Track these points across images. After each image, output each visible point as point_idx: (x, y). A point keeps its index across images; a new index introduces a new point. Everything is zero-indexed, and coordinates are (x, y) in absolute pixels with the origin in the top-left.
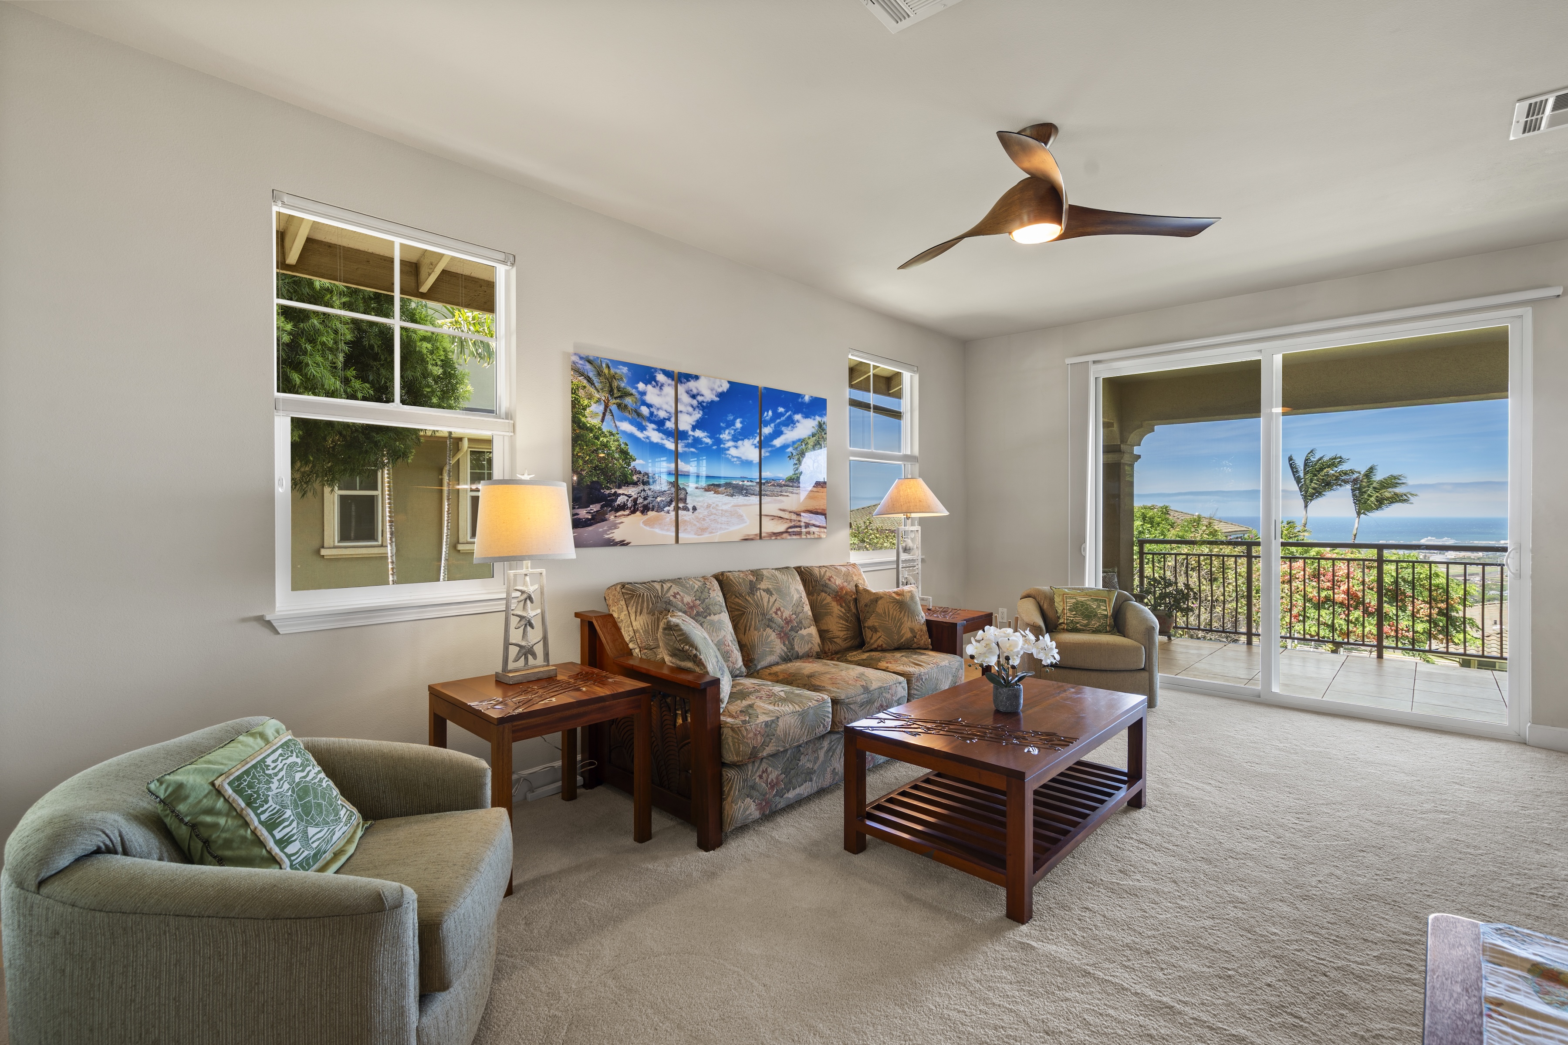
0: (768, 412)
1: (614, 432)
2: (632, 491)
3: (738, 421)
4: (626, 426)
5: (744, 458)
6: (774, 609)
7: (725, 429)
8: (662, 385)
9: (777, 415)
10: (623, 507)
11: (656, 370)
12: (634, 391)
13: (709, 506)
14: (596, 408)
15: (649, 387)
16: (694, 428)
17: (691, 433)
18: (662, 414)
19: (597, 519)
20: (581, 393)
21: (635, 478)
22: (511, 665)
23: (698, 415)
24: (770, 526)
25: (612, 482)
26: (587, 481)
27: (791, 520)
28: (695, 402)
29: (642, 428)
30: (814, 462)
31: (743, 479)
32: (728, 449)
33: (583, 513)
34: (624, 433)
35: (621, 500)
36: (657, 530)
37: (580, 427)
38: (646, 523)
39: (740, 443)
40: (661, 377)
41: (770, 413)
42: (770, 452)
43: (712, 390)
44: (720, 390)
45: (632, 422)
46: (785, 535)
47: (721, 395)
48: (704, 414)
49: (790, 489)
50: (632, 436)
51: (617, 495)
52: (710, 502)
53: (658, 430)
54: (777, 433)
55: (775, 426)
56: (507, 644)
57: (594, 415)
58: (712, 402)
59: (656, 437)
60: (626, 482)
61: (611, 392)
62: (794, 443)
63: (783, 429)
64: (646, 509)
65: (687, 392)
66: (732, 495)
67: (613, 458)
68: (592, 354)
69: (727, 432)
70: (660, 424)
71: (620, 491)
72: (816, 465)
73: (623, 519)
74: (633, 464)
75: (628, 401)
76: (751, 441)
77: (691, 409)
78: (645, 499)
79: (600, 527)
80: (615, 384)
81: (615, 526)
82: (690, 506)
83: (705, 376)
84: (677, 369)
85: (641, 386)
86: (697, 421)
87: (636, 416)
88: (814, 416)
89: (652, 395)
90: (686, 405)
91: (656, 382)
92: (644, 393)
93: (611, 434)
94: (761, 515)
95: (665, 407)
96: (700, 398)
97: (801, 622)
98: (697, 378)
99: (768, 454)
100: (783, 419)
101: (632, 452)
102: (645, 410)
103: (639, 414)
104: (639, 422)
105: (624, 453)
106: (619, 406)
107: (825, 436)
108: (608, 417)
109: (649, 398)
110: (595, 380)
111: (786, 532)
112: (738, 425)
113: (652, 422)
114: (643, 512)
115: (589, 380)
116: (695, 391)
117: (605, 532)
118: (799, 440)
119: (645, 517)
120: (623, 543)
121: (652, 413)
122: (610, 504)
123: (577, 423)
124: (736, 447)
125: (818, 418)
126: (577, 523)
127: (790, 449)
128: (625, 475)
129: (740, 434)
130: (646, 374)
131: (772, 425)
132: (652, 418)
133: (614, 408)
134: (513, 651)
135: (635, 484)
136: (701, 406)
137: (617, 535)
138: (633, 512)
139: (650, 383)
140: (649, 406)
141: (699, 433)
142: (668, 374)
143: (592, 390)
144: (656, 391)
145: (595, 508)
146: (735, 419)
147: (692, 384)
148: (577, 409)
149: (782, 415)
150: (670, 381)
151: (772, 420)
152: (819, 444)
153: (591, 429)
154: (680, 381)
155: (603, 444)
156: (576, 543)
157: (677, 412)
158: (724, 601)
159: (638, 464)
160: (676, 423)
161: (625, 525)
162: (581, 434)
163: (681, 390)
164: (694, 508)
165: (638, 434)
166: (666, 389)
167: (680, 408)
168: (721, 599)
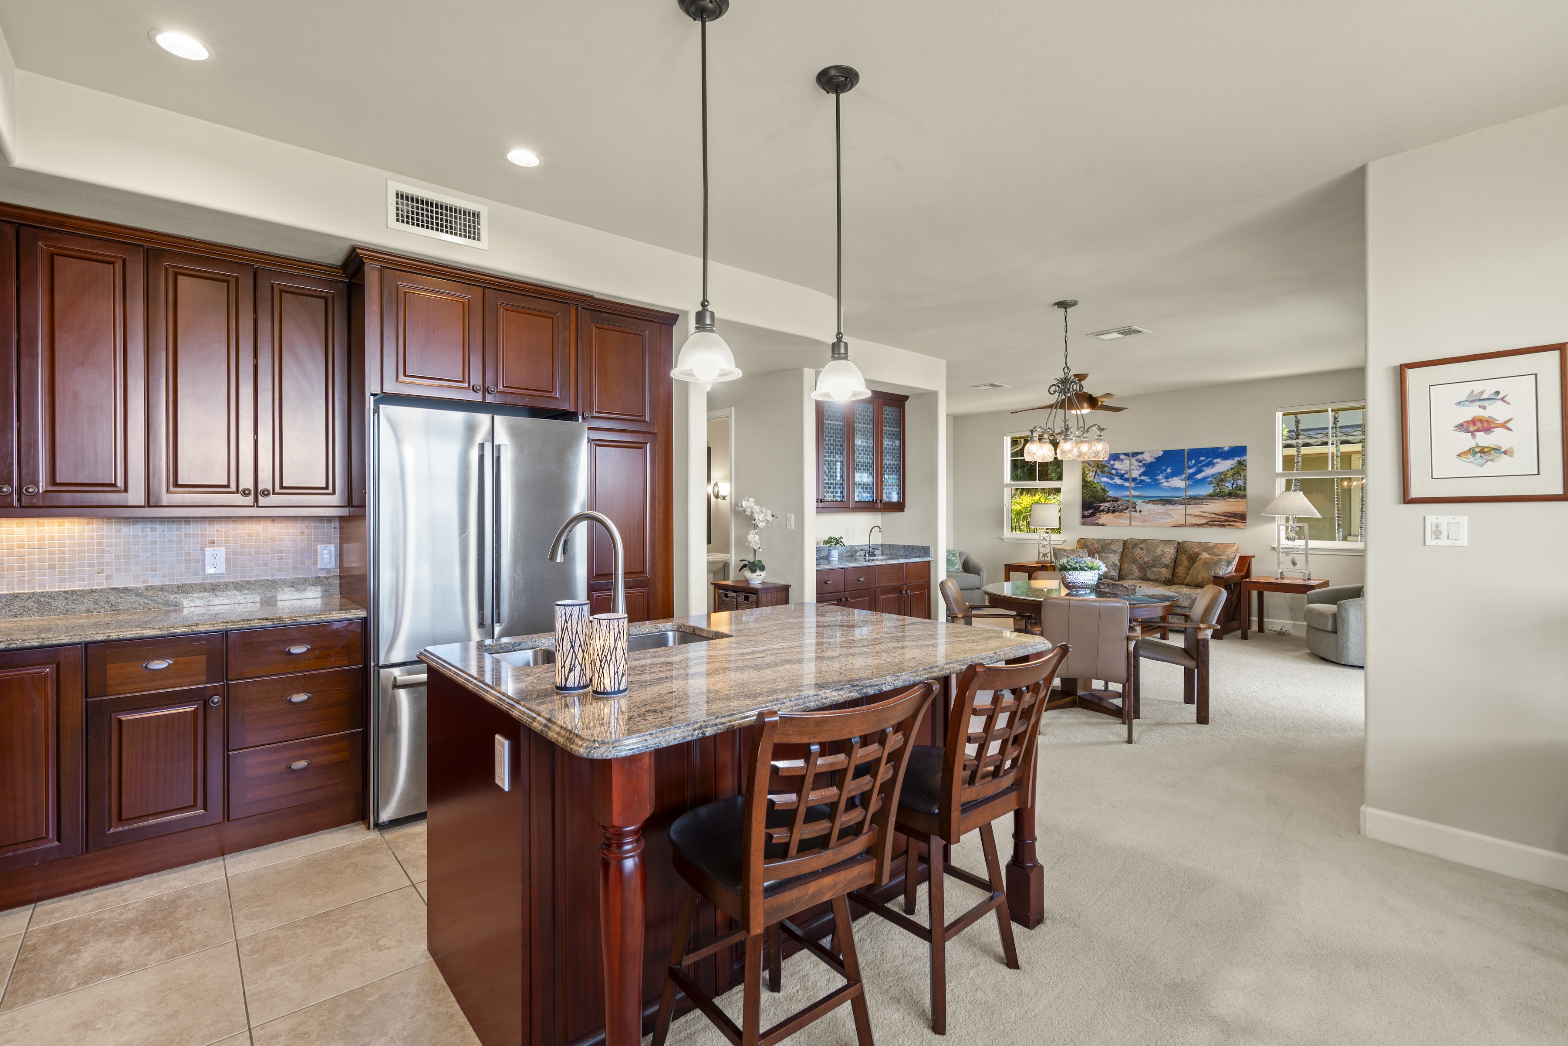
0: (1191, 461)
1: (1099, 482)
2: (1107, 505)
3: (1169, 469)
4: (1105, 479)
5: (1173, 486)
6: (1140, 556)
7: (1159, 474)
8: (1123, 460)
9: (1198, 462)
10: (1103, 511)
11: (1120, 454)
12: (1108, 465)
13: (1149, 510)
14: (1092, 474)
15: (1116, 462)
16: (1140, 476)
17: (1138, 478)
18: (1122, 472)
19: (1093, 515)
20: (1086, 469)
21: (1109, 499)
22: (1040, 558)
23: (1143, 470)
24: (1191, 520)
25: (1098, 501)
26: (1088, 501)
27: (1211, 518)
28: (1141, 464)
29: (1112, 479)
30: (1233, 484)
31: (1172, 497)
32: (1162, 483)
33: (1086, 513)
34: (1104, 482)
35: (1102, 508)
36: (1120, 520)
37: (1085, 482)
38: (1114, 517)
39: (1170, 479)
40: (1122, 457)
41: (1193, 461)
42: (1193, 482)
43: (1151, 457)
44: (1157, 456)
45: (1107, 477)
46: (1205, 525)
47: (1157, 458)
48: (1147, 468)
49: (1211, 501)
50: (1107, 483)
51: (1100, 506)
52: (1150, 508)
53: (1121, 479)
54: (1199, 471)
55: (1197, 468)
56: (1039, 552)
57: (1090, 477)
58: (1152, 462)
59: (1118, 481)
60: (1104, 501)
61: (1098, 467)
62: (1213, 475)
63: (1204, 468)
64: (1114, 512)
65: (1137, 460)
66: (1164, 505)
67: (1099, 492)
69: (1161, 475)
70: (1122, 477)
71: (1101, 505)
72: (1234, 486)
73: (1103, 515)
74: (1108, 494)
75: (1106, 469)
76: (1179, 477)
77: (1138, 468)
78: (1114, 507)
79: (1093, 518)
80: (1100, 463)
81: (1100, 518)
82: (1138, 510)
83: (1148, 452)
84: (1130, 451)
85: (1112, 462)
86: (1142, 472)
87: (1109, 474)
88: (1234, 457)
89: (1117, 465)
90: (1136, 466)
91: (1120, 459)
92: (1114, 465)
93: (1098, 483)
94: (1186, 515)
95: (1124, 468)
96: (1144, 462)
97: (1155, 565)
98: (1142, 453)
99: (1191, 483)
100: (1203, 463)
101: (1107, 489)
102: (1114, 472)
103: (1111, 473)
104: (1111, 476)
105: (1104, 490)
106: (1101, 471)
107: (1244, 468)
108: (1097, 476)
109: (1115, 467)
110: (1091, 464)
111: (1207, 524)
112: (1169, 470)
113: (1117, 476)
114: (1112, 513)
116: (1141, 459)
117: (1095, 520)
118: (1218, 473)
119: (1114, 515)
120: (1103, 525)
121: (1117, 473)
122: (1097, 510)
123: (1084, 481)
124: (1168, 482)
125: (1237, 459)
126: (1083, 517)
127: (1210, 479)
128: (1104, 498)
129: (1170, 475)
130: (1115, 457)
131: (1195, 468)
133: (1099, 473)
134: (1041, 555)
135: (1109, 501)
136: (1145, 465)
137: (1100, 521)
138: (1108, 513)
139: (1117, 460)
140: (1116, 469)
141: (1143, 478)
142: (1127, 455)
143: (1090, 468)
144: (1120, 463)
145: (1091, 511)
146: (1167, 468)
147: (1140, 457)
148: (1084, 475)
149: (1203, 461)
150: (1127, 457)
151: (1194, 465)
152: (1238, 473)
153: (1089, 482)
154: (1133, 456)
155: (1095, 487)
156: (1083, 524)
157: (1131, 470)
158: (1121, 550)
159: (1111, 493)
160: (1130, 475)
161: (1104, 518)
162: (1085, 484)
163: (1133, 460)
164: (1140, 511)
165: (1111, 482)
166: (1125, 461)
167: (1132, 468)
168: (1119, 549)
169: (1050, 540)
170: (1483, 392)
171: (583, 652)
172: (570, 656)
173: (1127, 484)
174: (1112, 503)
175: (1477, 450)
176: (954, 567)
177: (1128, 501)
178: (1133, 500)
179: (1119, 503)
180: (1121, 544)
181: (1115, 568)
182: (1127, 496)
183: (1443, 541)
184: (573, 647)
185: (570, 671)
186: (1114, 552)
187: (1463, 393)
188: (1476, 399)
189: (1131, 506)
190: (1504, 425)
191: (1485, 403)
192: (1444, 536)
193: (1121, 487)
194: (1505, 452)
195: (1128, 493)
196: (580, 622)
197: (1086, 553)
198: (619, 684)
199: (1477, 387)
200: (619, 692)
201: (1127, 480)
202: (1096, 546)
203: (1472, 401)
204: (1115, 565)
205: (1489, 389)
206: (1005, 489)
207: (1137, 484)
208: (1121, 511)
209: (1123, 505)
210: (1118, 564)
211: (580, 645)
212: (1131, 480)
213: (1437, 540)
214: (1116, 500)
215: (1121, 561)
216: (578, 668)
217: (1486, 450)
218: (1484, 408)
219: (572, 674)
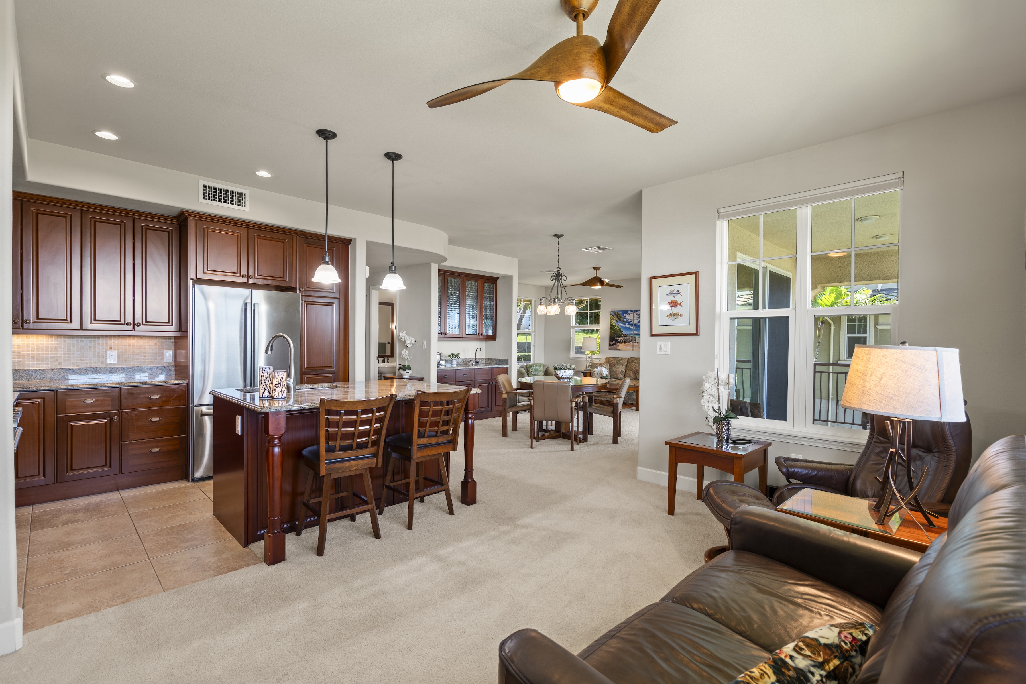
2: (622, 338)
4: (621, 324)
10: (620, 342)
11: (628, 310)
12: (623, 316)
14: (615, 321)
16: (638, 323)
18: (630, 320)
19: (615, 344)
20: (612, 319)
21: (622, 335)
22: (587, 368)
25: (617, 337)
26: (612, 337)
29: (624, 324)
33: (612, 343)
34: (620, 326)
35: (619, 340)
36: (628, 347)
38: (625, 346)
40: (629, 312)
50: (622, 326)
51: (618, 339)
53: (629, 324)
56: (586, 365)
57: (614, 323)
59: (628, 326)
60: (620, 336)
61: (618, 317)
64: (625, 342)
67: (618, 331)
68: (614, 310)
70: (629, 323)
74: (622, 333)
75: (622, 319)
77: (637, 318)
78: (625, 340)
79: (615, 346)
80: (619, 315)
81: (618, 346)
82: (637, 342)
84: (633, 309)
85: (625, 315)
89: (627, 317)
92: (625, 316)
93: (617, 326)
95: (630, 319)
96: (640, 315)
101: (622, 330)
102: (625, 320)
103: (624, 321)
105: (620, 330)
106: (619, 320)
108: (617, 323)
109: (626, 317)
110: (614, 315)
115: (613, 316)
119: (625, 344)
120: (620, 350)
121: (627, 321)
122: (617, 342)
123: (611, 325)
126: (610, 345)
128: (620, 335)
130: (626, 312)
132: (627, 322)
133: (618, 321)
134: (587, 366)
135: (623, 337)
137: (618, 348)
138: (622, 343)
140: (626, 319)
142: (632, 311)
143: (614, 318)
144: (628, 315)
145: (614, 342)
147: (638, 312)
148: (611, 322)
153: (613, 326)
154: (635, 312)
155: (616, 329)
156: (610, 349)
157: (634, 319)
158: (626, 363)
159: (624, 332)
160: (633, 322)
161: (621, 346)
162: (612, 327)
163: (635, 314)
164: (638, 342)
165: (624, 326)
166: (631, 315)
167: (634, 318)
168: (625, 363)
169: (592, 358)
170: (674, 290)
171: (270, 384)
172: (264, 386)
173: (632, 327)
174: (624, 337)
175: (672, 314)
176: (539, 373)
177: (632, 337)
178: (634, 336)
179: (628, 337)
180: (626, 360)
181: (622, 373)
182: (631, 334)
183: (662, 353)
184: (265, 382)
185: (264, 391)
186: (622, 365)
187: (668, 290)
188: (672, 293)
189: (633, 340)
190: (680, 304)
191: (675, 295)
192: (662, 350)
193: (629, 329)
194: (680, 315)
195: (632, 332)
196: (268, 373)
197: (608, 365)
198: (282, 395)
199: (673, 288)
200: (282, 398)
201: (631, 325)
202: (614, 361)
203: (671, 294)
204: (622, 372)
205: (676, 288)
206: (571, 329)
207: (637, 327)
208: (629, 342)
209: (629, 339)
210: (624, 371)
211: (269, 382)
212: (633, 325)
213: (661, 352)
214: (626, 336)
215: (626, 370)
216: (268, 390)
217: (675, 314)
218: (674, 297)
219: (265, 392)
